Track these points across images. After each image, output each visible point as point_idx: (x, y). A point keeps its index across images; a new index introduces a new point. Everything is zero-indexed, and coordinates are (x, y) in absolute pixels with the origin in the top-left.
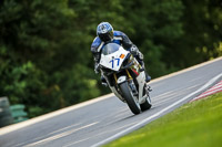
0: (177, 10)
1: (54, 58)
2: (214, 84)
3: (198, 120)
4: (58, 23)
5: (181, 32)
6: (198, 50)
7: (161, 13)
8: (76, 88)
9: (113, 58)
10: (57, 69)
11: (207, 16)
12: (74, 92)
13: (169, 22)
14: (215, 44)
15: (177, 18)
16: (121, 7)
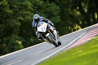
0: (57, 10)
1: (3, 32)
2: (74, 43)
3: (67, 59)
4: (5, 16)
5: (59, 20)
6: (66, 28)
7: (50, 11)
8: (13, 45)
9: (42, 27)
10: (5, 36)
11: (71, 12)
12: (12, 46)
13: (54, 16)
14: (74, 25)
15: (57, 14)
16: (32, 9)
